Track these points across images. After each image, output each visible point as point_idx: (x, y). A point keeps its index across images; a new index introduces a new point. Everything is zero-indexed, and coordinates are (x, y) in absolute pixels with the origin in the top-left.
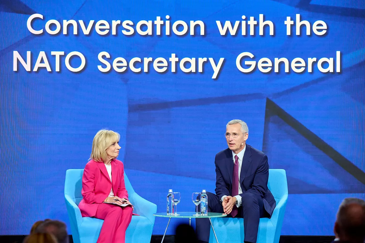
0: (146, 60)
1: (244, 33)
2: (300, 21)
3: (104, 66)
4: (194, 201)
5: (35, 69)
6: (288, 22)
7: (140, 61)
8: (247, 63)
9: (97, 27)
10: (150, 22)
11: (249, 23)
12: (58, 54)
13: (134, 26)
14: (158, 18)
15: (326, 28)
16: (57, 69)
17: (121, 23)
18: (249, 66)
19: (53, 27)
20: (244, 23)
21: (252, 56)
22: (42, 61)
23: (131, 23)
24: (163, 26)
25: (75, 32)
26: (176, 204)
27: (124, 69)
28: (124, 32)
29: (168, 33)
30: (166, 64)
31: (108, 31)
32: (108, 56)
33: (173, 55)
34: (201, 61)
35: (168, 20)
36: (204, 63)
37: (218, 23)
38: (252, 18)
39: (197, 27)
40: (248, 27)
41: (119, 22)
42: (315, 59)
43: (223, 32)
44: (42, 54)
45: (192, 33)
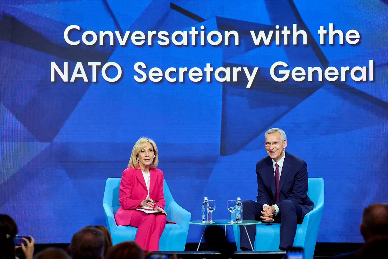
0: (182, 70)
1: (277, 42)
2: (333, 31)
3: (140, 76)
4: (229, 209)
5: (72, 80)
6: (322, 31)
7: (176, 71)
8: (281, 72)
9: (133, 38)
10: (185, 32)
11: (283, 32)
12: (94, 65)
13: (169, 37)
14: (193, 28)
15: (359, 37)
16: (94, 79)
17: (157, 33)
18: (283, 75)
19: (89, 38)
20: (277, 33)
21: (285, 65)
22: (79, 72)
23: (166, 33)
24: (198, 37)
25: (112, 43)
26: (211, 212)
27: (160, 79)
28: (160, 42)
29: (202, 43)
30: (201, 73)
31: (144, 41)
32: (144, 66)
33: (208, 65)
34: (236, 70)
35: (203, 30)
36: (239, 73)
37: (252, 33)
38: (285, 28)
39: (232, 37)
40: (281, 36)
41: (154, 32)
42: (348, 68)
43: (257, 42)
44: (79, 65)
45: (226, 43)
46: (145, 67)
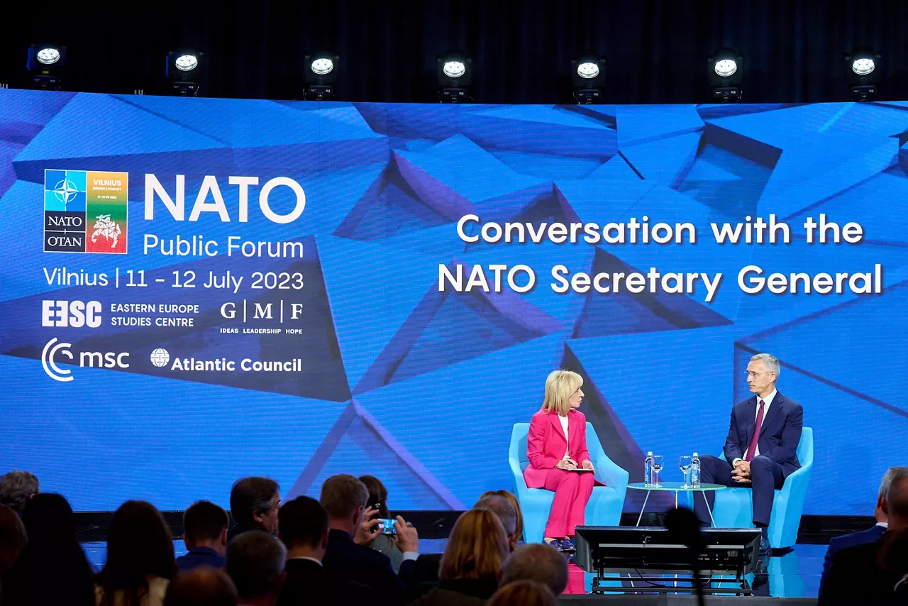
0: (617, 277)
1: (748, 240)
2: (826, 224)
3: (560, 284)
4: (681, 468)
5: (468, 289)
6: (809, 225)
7: (608, 278)
8: (753, 280)
9: (551, 232)
10: (622, 225)
11: (756, 226)
12: (498, 268)
13: (600, 231)
14: (633, 220)
15: (861, 233)
16: (498, 289)
17: (583, 226)
18: (757, 284)
19: (491, 232)
20: (748, 226)
21: (759, 271)
22: (477, 278)
23: (596, 227)
24: (639, 231)
25: (522, 239)
26: (657, 471)
27: (587, 288)
28: (587, 239)
29: (645, 240)
30: (642, 281)
31: (566, 237)
32: (565, 271)
33: (653, 270)
34: (691, 277)
35: (646, 222)
36: (695, 280)
37: (714, 226)
38: (759, 220)
39: (685, 231)
40: (754, 231)
41: (580, 225)
42: (845, 275)
43: (720, 239)
44: (477, 269)
45: (678, 240)
46: (567, 272)
